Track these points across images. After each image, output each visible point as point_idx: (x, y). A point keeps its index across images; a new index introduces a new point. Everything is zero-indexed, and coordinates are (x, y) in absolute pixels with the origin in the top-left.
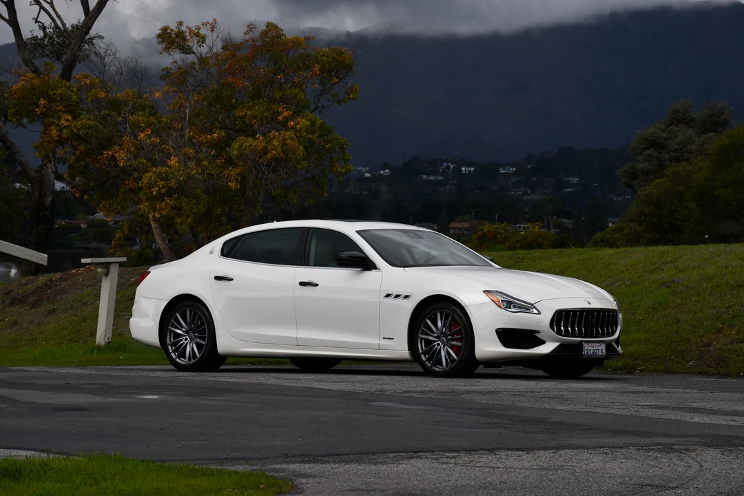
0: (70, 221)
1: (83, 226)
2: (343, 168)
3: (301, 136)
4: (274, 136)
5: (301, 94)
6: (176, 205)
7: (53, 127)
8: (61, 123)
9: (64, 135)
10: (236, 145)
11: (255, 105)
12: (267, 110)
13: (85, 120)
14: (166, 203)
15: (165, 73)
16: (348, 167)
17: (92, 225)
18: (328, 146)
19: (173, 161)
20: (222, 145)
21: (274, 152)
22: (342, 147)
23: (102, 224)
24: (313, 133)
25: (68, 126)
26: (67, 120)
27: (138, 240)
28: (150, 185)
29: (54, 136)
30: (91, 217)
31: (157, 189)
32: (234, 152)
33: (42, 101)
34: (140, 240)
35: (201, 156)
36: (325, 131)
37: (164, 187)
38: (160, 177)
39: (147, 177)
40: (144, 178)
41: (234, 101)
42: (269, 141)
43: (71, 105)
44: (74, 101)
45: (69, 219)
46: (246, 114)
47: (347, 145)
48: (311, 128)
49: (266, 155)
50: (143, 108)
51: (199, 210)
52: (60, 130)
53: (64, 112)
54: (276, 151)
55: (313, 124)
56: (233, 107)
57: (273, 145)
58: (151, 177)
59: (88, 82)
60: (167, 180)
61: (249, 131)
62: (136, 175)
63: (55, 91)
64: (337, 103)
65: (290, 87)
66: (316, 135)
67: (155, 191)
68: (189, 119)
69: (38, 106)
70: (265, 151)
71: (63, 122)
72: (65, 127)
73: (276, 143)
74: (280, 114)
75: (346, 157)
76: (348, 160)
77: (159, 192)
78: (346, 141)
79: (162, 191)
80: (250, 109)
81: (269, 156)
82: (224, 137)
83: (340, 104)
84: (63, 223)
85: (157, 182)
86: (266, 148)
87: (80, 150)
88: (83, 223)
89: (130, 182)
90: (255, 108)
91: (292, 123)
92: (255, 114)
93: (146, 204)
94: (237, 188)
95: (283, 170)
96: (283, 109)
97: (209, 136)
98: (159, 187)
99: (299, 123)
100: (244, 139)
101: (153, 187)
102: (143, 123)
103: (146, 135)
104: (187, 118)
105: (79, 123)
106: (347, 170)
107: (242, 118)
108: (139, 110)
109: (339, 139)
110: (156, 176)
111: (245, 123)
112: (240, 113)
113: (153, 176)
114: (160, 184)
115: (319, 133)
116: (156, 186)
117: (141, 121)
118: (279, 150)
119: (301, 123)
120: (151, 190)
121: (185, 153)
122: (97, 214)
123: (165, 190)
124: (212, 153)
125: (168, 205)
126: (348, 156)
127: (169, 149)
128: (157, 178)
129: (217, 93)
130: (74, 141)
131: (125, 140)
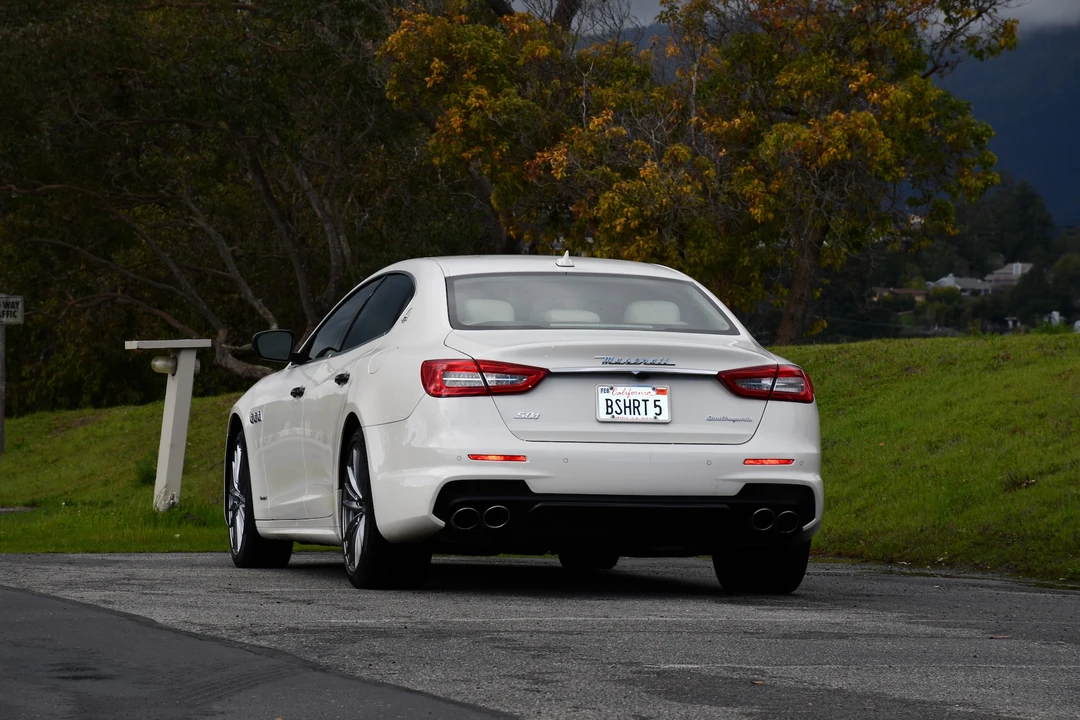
0: (896, 291)
1: (919, 299)
2: (979, 179)
3: (893, 120)
4: (838, 119)
5: (904, 41)
6: (655, 249)
7: (454, 110)
8: (469, 101)
9: (473, 124)
10: (770, 139)
11: (812, 63)
12: (833, 72)
13: (512, 98)
14: (638, 246)
15: (666, 9)
16: (990, 177)
18: (950, 138)
19: (649, 169)
20: (748, 140)
21: (832, 150)
22: (978, 139)
23: (951, 295)
24: (922, 113)
25: (480, 107)
26: (479, 97)
28: (613, 212)
29: (455, 126)
30: (932, 284)
31: (623, 220)
32: (767, 150)
33: (436, 63)
35: (703, 159)
36: (948, 109)
37: (636, 217)
38: (628, 197)
39: (607, 200)
40: (601, 201)
41: (776, 56)
42: (826, 131)
43: (490, 70)
44: (496, 62)
45: (895, 287)
46: (793, 81)
47: (988, 136)
48: (918, 104)
49: (821, 154)
50: (625, 72)
51: (701, 259)
52: (467, 116)
53: (476, 83)
54: (837, 148)
55: (919, 96)
56: (773, 70)
57: (833, 137)
58: (613, 198)
59: (526, 27)
60: (640, 204)
61: (794, 112)
62: (591, 194)
63: (460, 45)
64: (977, 56)
65: (886, 29)
66: (929, 117)
67: (619, 224)
68: (697, 91)
69: (429, 73)
70: (820, 149)
71: (472, 101)
72: (475, 109)
73: (837, 133)
74: (856, 78)
75: (986, 158)
76: (991, 164)
77: (626, 226)
78: (988, 129)
79: (632, 225)
80: (801, 71)
81: (825, 158)
82: (755, 124)
83: (982, 59)
84: (886, 294)
85: (624, 207)
86: (820, 143)
87: (501, 150)
88: (919, 295)
89: (581, 209)
90: (810, 70)
91: (875, 95)
92: (809, 80)
93: (607, 249)
94: (767, 219)
95: (850, 183)
96: (861, 69)
97: (725, 123)
98: (627, 217)
99: (887, 96)
100: (786, 128)
101: (616, 218)
102: (614, 100)
103: (604, 120)
104: (694, 90)
105: (498, 103)
106: (986, 184)
107: (787, 87)
108: (619, 78)
109: (972, 125)
110: (622, 197)
111: (790, 95)
112: (782, 80)
113: (616, 198)
114: (628, 211)
115: (934, 115)
116: (622, 216)
117: (610, 98)
118: (842, 146)
119: (891, 97)
120: (613, 224)
121: (673, 154)
122: (944, 279)
123: (637, 223)
124: (721, 154)
125: (643, 250)
126: (992, 156)
127: (644, 148)
128: (623, 200)
129: (746, 44)
130: (490, 135)
131: (574, 132)
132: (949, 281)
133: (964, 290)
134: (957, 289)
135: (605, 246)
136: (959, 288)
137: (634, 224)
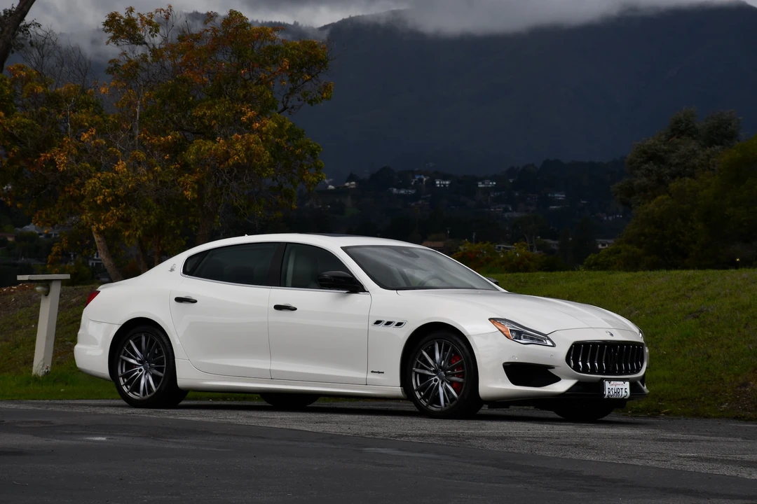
1: (10, 239)
2: (314, 176)
3: (267, 140)
4: (237, 139)
5: (268, 92)
6: (123, 216)
10: (193, 149)
11: (215, 104)
12: (229, 109)
13: (20, 118)
14: (113, 213)
15: (113, 66)
16: (320, 176)
17: (20, 238)
18: (297, 152)
19: (121, 166)
20: (176, 149)
21: (236, 157)
22: (313, 153)
23: (32, 237)
24: (281, 136)
27: (72, 256)
28: (94, 193)
30: (19, 230)
31: (101, 197)
32: (191, 156)
34: (75, 256)
35: (154, 161)
36: (295, 134)
37: (110, 195)
38: (106, 183)
39: (91, 184)
40: (87, 184)
41: (191, 98)
42: (231, 145)
43: (3, 100)
44: (7, 96)
46: (205, 113)
47: (319, 151)
48: (278, 132)
49: (227, 160)
50: (87, 105)
51: (150, 222)
54: (239, 156)
55: (281, 126)
56: (190, 106)
57: (236, 150)
58: (95, 183)
59: (24, 74)
60: (114, 187)
61: (207, 133)
62: (78, 181)
64: (309, 103)
65: (256, 84)
66: (285, 139)
67: (99, 199)
68: (140, 118)
70: (227, 156)
73: (238, 147)
74: (244, 114)
75: (318, 164)
76: (321, 168)
77: (104, 201)
78: (318, 147)
79: (108, 200)
80: (209, 108)
81: (231, 162)
82: (179, 140)
83: (312, 105)
85: (102, 189)
86: (227, 152)
87: (13, 151)
88: (10, 237)
89: (71, 189)
90: (215, 107)
91: (257, 124)
92: (215, 114)
93: (89, 215)
94: (194, 197)
95: (246, 178)
96: (247, 108)
97: (162, 138)
98: (104, 195)
99: (265, 125)
100: (202, 142)
101: (98, 195)
102: (87, 122)
103: (90, 135)
104: (138, 117)
105: (12, 121)
106: (318, 180)
107: (201, 118)
108: (82, 107)
109: (311, 144)
110: (100, 183)
111: (203, 124)
112: (198, 112)
113: (97, 183)
114: (105, 192)
115: (287, 137)
116: (101, 194)
117: (85, 120)
118: (242, 155)
119: (268, 125)
120: (95, 199)
121: (135, 156)
122: (27, 227)
123: (111, 199)
124: (166, 158)
125: (115, 215)
126: (321, 163)
127: (116, 152)
128: (102, 185)
129: (172, 90)
130: (6, 141)
131: (65, 141)
132: (31, 228)
133: (40, 234)
134: (36, 234)
135: (88, 213)
136: (37, 232)
137: (109, 200)
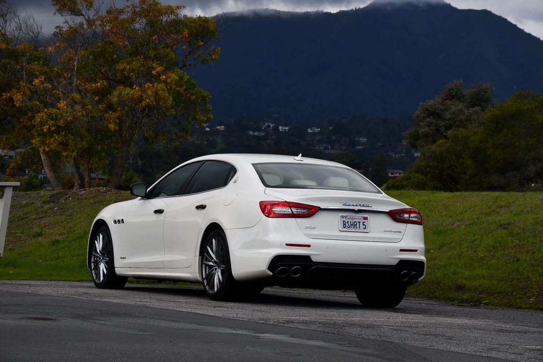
2: (204, 116)
3: (171, 89)
4: (149, 87)
5: (172, 53)
6: (63, 141)
10: (116, 93)
11: (133, 60)
12: (142, 65)
14: (55, 139)
15: (58, 31)
16: (209, 116)
18: (193, 98)
19: (62, 104)
20: (103, 93)
21: (148, 100)
22: (204, 99)
24: (181, 86)
27: (27, 171)
28: (42, 124)
31: (47, 127)
32: (114, 98)
34: (29, 171)
35: (87, 101)
36: (191, 85)
37: (53, 125)
38: (50, 116)
39: (38, 118)
40: (36, 117)
41: (115, 56)
42: (144, 91)
46: (125, 68)
47: (208, 98)
48: (179, 82)
49: (141, 102)
50: (38, 59)
51: (82, 146)
54: (150, 99)
55: (181, 78)
56: (114, 62)
57: (147, 95)
58: (42, 116)
60: (56, 119)
61: (127, 82)
62: (30, 114)
64: (202, 62)
65: (164, 47)
66: (183, 88)
67: (45, 128)
68: (77, 70)
70: (141, 99)
73: (150, 93)
74: (154, 69)
75: (207, 107)
76: (209, 110)
77: (49, 130)
78: (208, 95)
79: (52, 129)
80: (128, 63)
81: (144, 103)
82: (106, 86)
83: (204, 64)
85: (48, 121)
86: (141, 96)
89: (25, 120)
90: (133, 63)
91: (164, 77)
92: (133, 68)
93: (38, 140)
94: (116, 129)
95: (155, 115)
96: (157, 65)
97: (93, 85)
98: (50, 126)
99: (169, 77)
100: (123, 89)
101: (44, 125)
102: (38, 71)
103: (40, 81)
104: (75, 68)
106: (207, 119)
107: (122, 71)
108: (35, 61)
109: (203, 92)
110: (47, 116)
111: (124, 75)
112: (121, 67)
113: (44, 116)
114: (50, 123)
115: (185, 87)
116: (47, 124)
117: (36, 70)
118: (152, 99)
119: (172, 77)
120: (42, 128)
121: (73, 97)
123: (54, 128)
124: (96, 99)
125: (57, 140)
126: (209, 107)
127: (59, 94)
128: (48, 118)
129: (101, 50)
131: (21, 85)
135: (37, 138)
137: (53, 129)
